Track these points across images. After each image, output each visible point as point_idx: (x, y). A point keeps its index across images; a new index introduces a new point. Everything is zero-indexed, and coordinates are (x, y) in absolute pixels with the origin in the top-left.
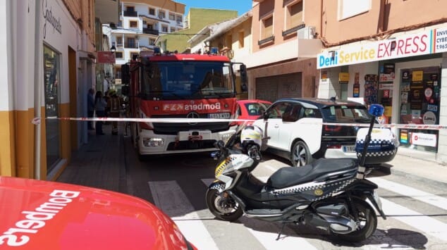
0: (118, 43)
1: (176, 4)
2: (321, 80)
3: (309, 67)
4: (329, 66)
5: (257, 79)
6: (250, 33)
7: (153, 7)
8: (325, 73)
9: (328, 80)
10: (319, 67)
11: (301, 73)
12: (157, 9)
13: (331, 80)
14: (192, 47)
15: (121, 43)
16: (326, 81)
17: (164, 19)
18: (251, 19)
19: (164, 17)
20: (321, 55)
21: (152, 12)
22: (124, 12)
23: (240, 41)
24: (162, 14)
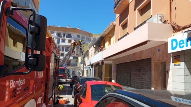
0: (62, 49)
1: (90, 33)
2: (172, 65)
3: (158, 53)
4: (185, 48)
5: (117, 64)
6: (114, 35)
7: (79, 34)
8: (178, 57)
9: (183, 64)
10: (170, 51)
11: (151, 58)
12: (81, 35)
13: (186, 64)
14: (89, 49)
15: (64, 49)
16: (179, 65)
17: (84, 40)
18: (115, 26)
19: (84, 39)
20: (173, 38)
21: (78, 36)
22: (66, 36)
23: (109, 42)
24: (83, 38)
